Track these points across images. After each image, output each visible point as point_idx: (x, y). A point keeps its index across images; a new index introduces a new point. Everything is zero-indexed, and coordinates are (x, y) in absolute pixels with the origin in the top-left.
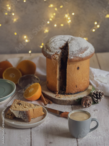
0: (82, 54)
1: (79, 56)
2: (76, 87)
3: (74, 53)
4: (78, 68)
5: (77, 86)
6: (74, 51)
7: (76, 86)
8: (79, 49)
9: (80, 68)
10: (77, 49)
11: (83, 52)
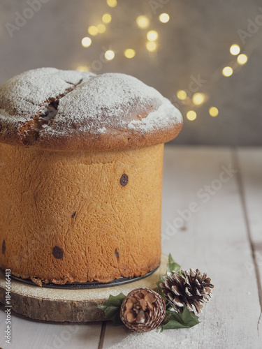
0: (138, 122)
1: (131, 126)
2: (114, 256)
3: (111, 115)
4: (124, 180)
5: (121, 254)
6: (108, 105)
7: (117, 253)
8: (127, 100)
9: (130, 180)
10: (121, 102)
11: (145, 115)
